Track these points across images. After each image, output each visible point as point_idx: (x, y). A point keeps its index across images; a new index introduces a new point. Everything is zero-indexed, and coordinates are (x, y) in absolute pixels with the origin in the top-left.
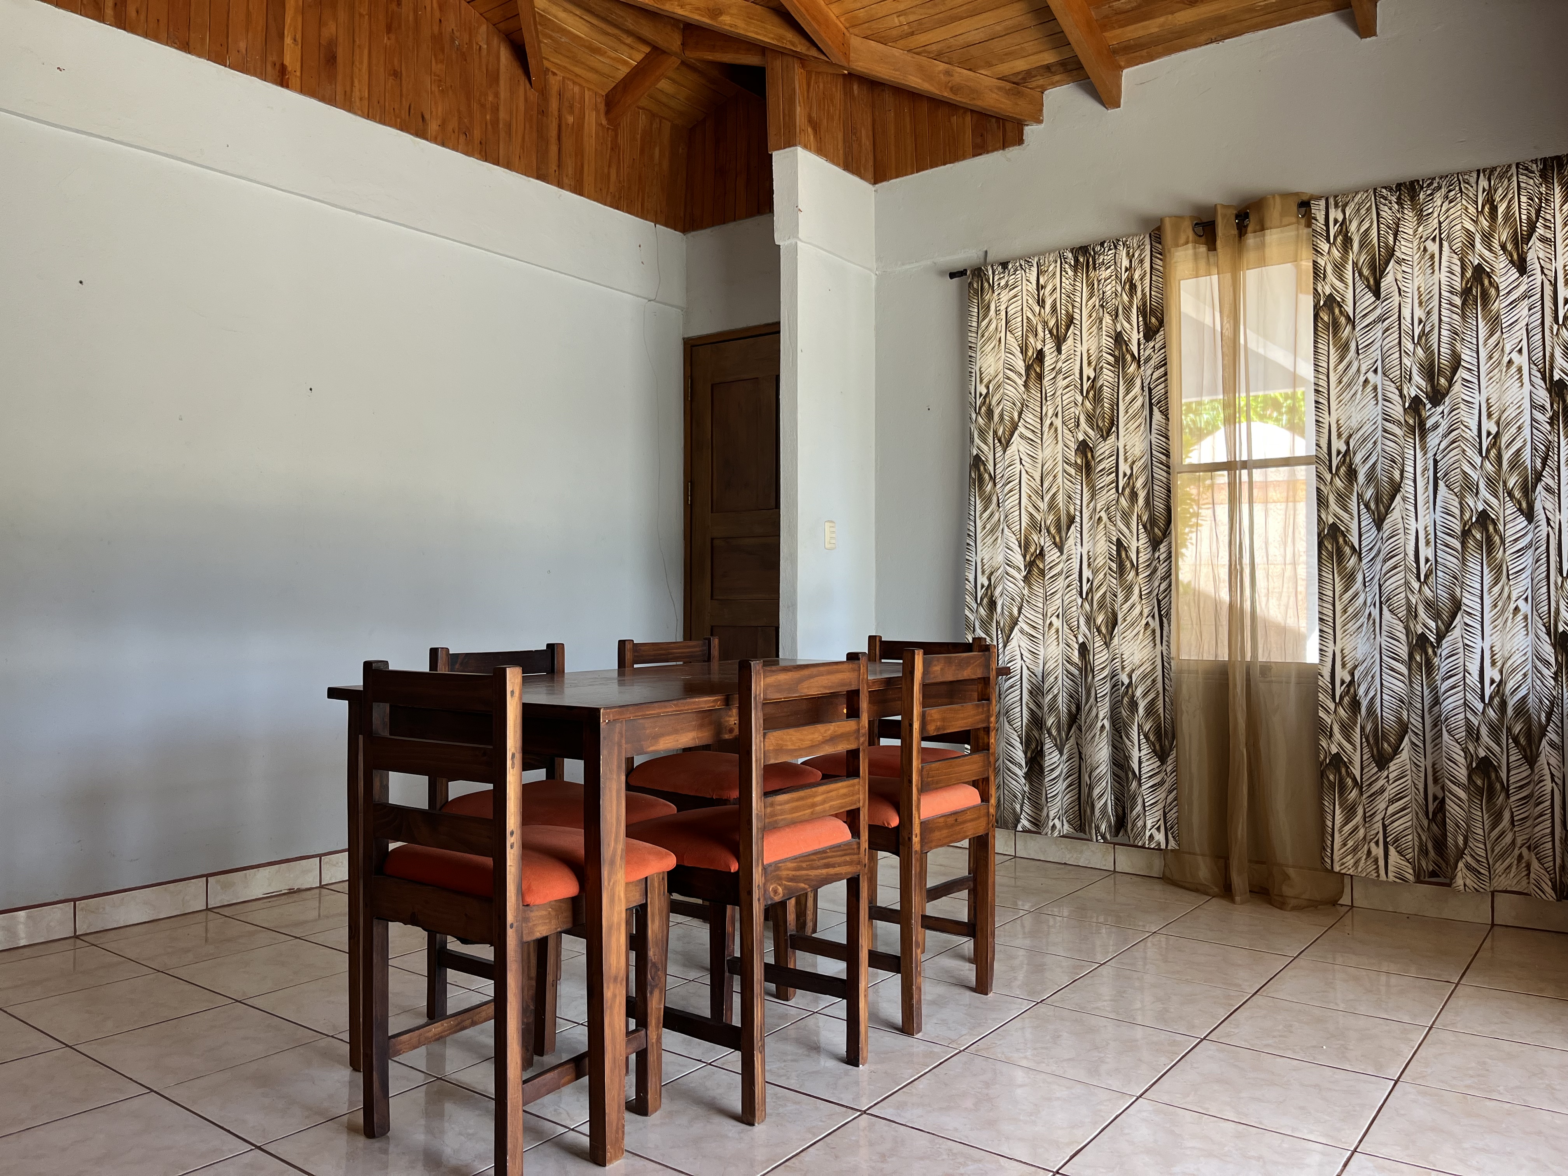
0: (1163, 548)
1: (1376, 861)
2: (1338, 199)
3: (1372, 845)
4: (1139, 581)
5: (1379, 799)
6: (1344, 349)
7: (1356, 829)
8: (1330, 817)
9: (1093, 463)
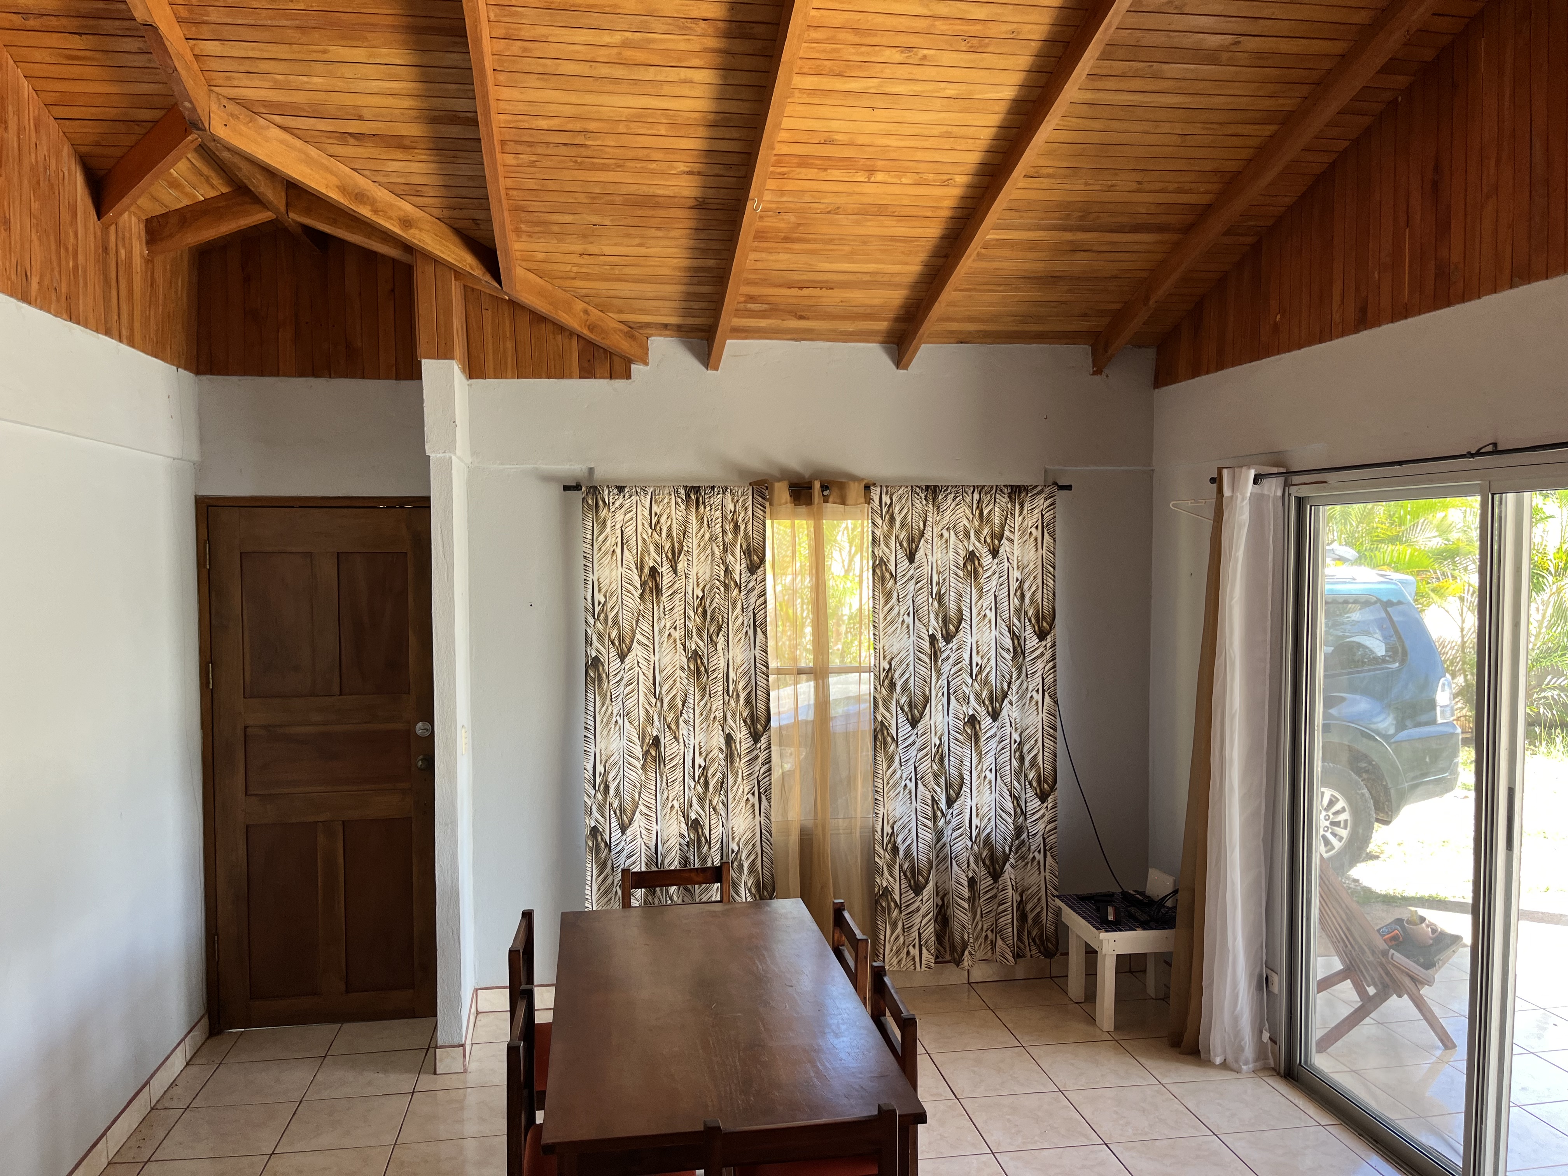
0: (763, 740)
1: (914, 959)
2: (888, 487)
3: (911, 948)
4: (741, 764)
5: (916, 916)
6: (888, 596)
7: (897, 937)
8: (882, 933)
9: (702, 669)
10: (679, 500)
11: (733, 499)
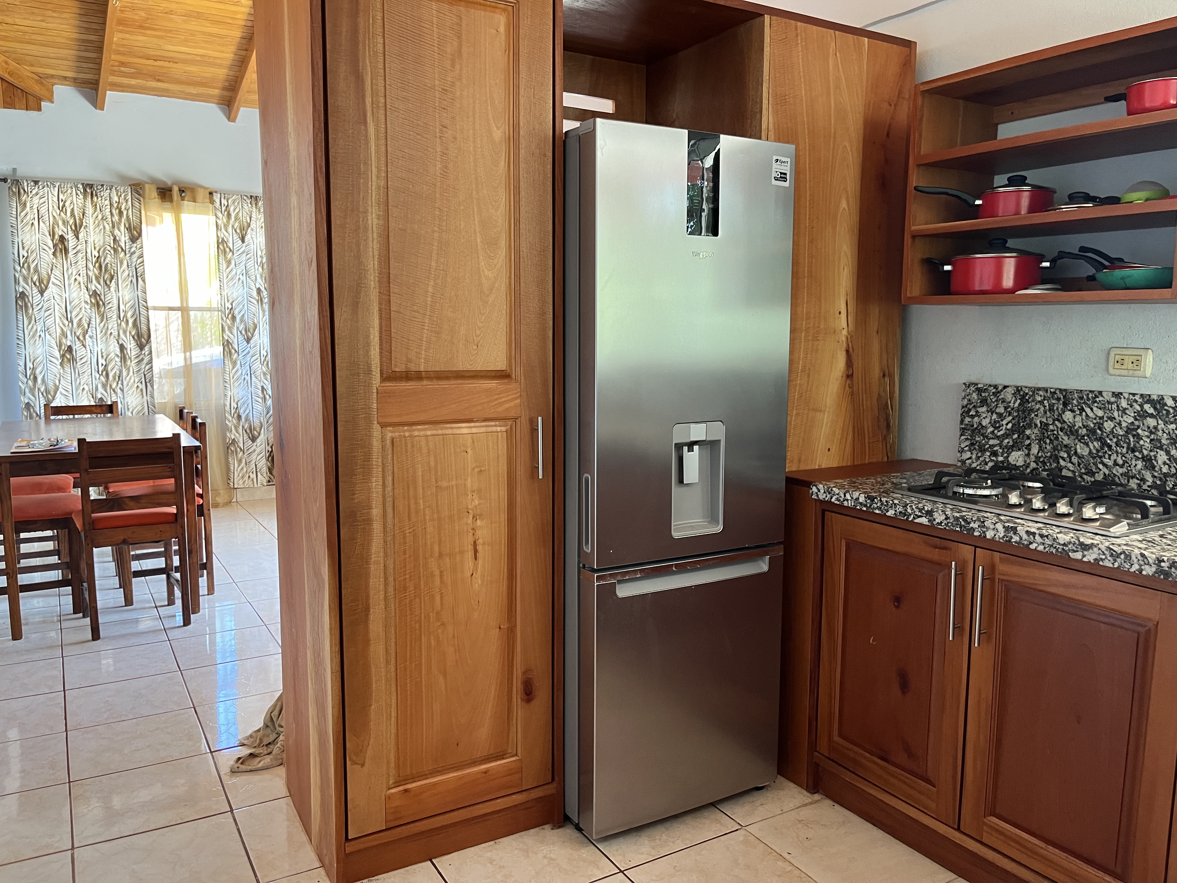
0: (147, 348)
1: (253, 480)
2: (226, 194)
3: (251, 474)
4: (132, 364)
5: (253, 455)
6: (229, 263)
7: (242, 469)
8: (232, 466)
9: (101, 303)
10: (79, 192)
11: (117, 194)
